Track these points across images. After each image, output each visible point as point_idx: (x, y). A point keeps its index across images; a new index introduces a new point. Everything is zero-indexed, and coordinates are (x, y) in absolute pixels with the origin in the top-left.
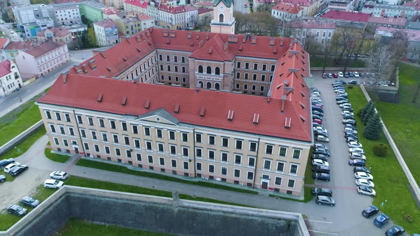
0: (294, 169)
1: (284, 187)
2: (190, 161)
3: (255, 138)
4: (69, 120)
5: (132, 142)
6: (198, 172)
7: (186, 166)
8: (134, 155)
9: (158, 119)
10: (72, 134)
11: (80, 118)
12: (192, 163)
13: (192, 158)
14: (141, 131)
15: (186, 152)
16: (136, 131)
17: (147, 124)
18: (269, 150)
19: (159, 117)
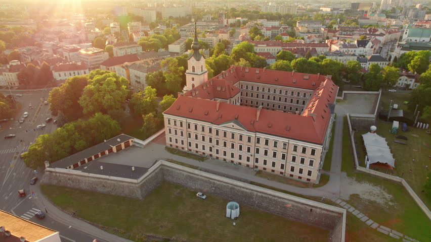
0: (311, 163)
1: (305, 175)
2: (251, 155)
3: (286, 140)
4: (181, 126)
5: (214, 141)
6: (256, 164)
7: (248, 159)
8: (214, 150)
9: (233, 126)
10: (182, 135)
11: (189, 125)
12: (253, 157)
13: (253, 154)
14: (221, 134)
15: (249, 150)
16: (217, 134)
17: (225, 129)
18: (295, 149)
19: (234, 125)
